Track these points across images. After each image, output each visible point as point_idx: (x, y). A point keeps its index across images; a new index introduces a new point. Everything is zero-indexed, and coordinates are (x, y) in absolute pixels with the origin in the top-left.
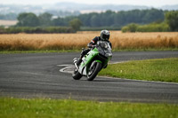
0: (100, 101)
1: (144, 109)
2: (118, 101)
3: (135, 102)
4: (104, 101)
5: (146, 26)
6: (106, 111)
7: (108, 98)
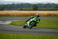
0: (11, 33)
1: (25, 36)
2: (17, 33)
3: (22, 34)
4: (12, 33)
5: (25, 9)
6: (13, 37)
7: (13, 32)
